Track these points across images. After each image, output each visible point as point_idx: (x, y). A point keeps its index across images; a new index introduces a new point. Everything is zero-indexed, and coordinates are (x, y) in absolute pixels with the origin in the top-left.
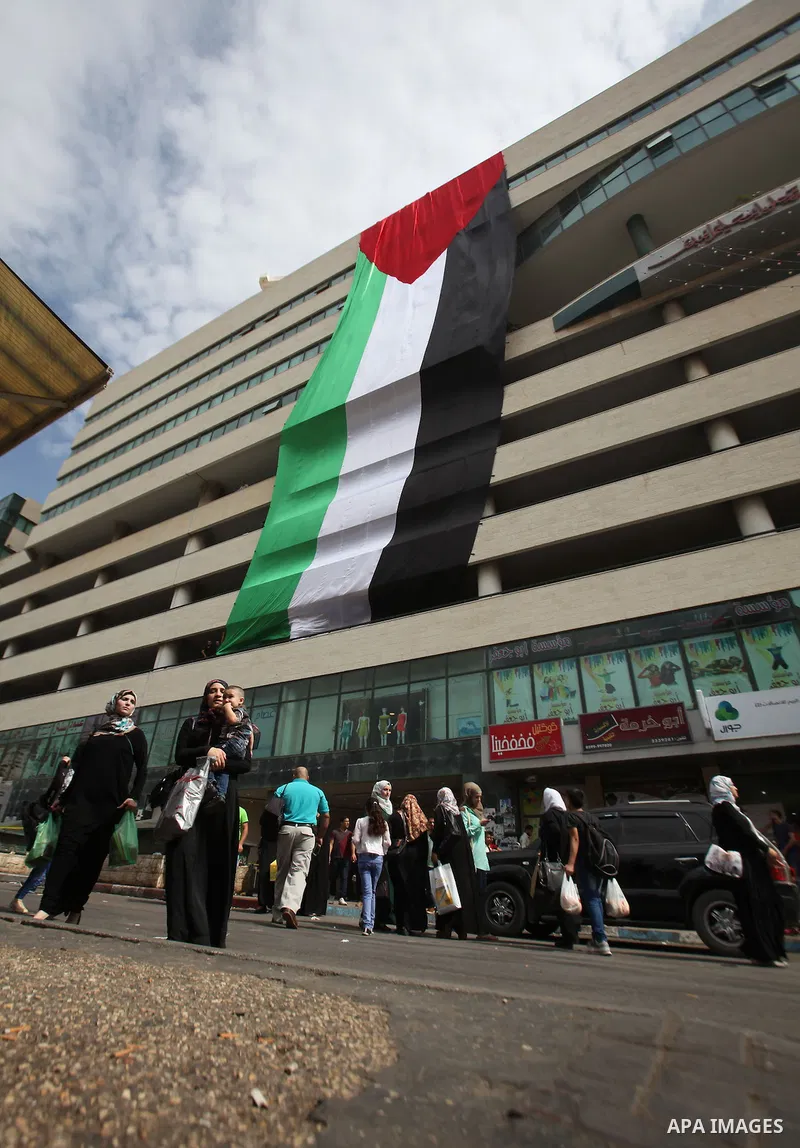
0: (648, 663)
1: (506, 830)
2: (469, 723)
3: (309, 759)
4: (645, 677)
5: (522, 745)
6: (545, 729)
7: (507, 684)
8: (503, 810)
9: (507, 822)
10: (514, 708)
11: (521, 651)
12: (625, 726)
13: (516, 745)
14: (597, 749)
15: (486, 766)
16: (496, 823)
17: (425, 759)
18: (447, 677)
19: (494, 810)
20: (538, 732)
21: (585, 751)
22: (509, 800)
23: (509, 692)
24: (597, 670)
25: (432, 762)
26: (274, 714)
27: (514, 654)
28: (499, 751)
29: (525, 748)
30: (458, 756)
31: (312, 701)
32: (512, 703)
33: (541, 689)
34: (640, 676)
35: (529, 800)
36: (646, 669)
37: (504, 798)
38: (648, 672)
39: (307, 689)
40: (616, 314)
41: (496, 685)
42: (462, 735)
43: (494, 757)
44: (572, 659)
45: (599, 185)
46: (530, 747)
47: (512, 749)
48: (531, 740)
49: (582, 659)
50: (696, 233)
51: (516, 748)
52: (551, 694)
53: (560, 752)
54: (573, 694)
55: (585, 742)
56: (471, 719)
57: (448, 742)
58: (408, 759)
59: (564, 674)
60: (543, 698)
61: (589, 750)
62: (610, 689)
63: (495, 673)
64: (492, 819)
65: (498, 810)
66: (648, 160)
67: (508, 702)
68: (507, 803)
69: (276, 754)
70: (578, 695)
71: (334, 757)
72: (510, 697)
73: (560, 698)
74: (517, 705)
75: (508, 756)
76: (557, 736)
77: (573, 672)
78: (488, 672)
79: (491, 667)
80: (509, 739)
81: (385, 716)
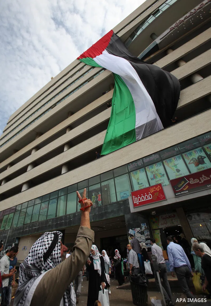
0: (191, 158)
1: (146, 237)
2: (125, 194)
3: (68, 216)
4: (192, 163)
5: (147, 198)
6: (155, 189)
7: (136, 176)
8: (143, 228)
9: (146, 234)
10: (141, 185)
11: (140, 163)
12: (192, 182)
13: (144, 198)
14: (181, 194)
15: (133, 210)
16: (141, 234)
17: (109, 210)
18: (114, 178)
19: (139, 229)
20: (152, 191)
21: (176, 196)
22: (145, 224)
23: (138, 179)
24: (170, 165)
25: (112, 211)
26: (56, 202)
27: (138, 165)
28: (137, 202)
29: (148, 199)
30: (122, 207)
31: (68, 195)
32: (140, 183)
33: (150, 175)
34: (189, 163)
35: (154, 223)
36: (191, 160)
37: (143, 223)
38: (192, 161)
39: (67, 191)
41: (133, 178)
42: (122, 199)
43: (135, 205)
44: (160, 162)
46: (150, 199)
47: (143, 200)
48: (150, 195)
49: (164, 161)
50: (173, 26)
51: (144, 200)
52: (155, 177)
53: (164, 198)
54: (163, 175)
55: (175, 192)
56: (125, 192)
57: (117, 203)
58: (103, 212)
59: (158, 168)
60: (152, 179)
61: (178, 195)
62: (178, 171)
63: (131, 173)
64: (140, 233)
65: (141, 229)
66: (153, 17)
67: (138, 183)
68: (145, 225)
69: (57, 216)
70: (165, 175)
71: (77, 214)
72: (139, 181)
73: (159, 178)
74: (142, 183)
75: (141, 204)
76: (162, 192)
77: (162, 167)
78: (129, 173)
79: (130, 171)
80: (141, 196)
81: (94, 196)
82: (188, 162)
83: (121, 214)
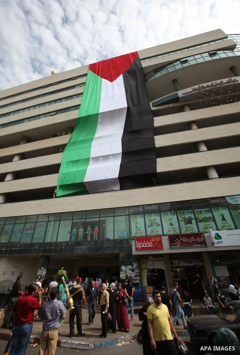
0: (183, 217)
1: (136, 274)
2: (122, 234)
3: (59, 244)
4: (183, 221)
5: (148, 245)
6: (156, 239)
7: (136, 220)
8: (135, 267)
9: (136, 271)
10: (138, 229)
11: (141, 209)
12: (184, 240)
13: (145, 245)
14: (175, 248)
15: (134, 252)
16: (132, 271)
17: (106, 246)
18: (114, 216)
19: (131, 266)
20: (153, 241)
21: (171, 248)
23: (136, 223)
24: (167, 218)
25: (108, 247)
26: (46, 225)
27: (138, 210)
28: (139, 247)
29: (149, 246)
30: (118, 246)
31: (61, 221)
32: (138, 227)
33: (148, 223)
34: (181, 221)
35: (143, 263)
36: (183, 218)
37: (135, 262)
38: (183, 220)
39: (60, 216)
40: (171, 105)
41: (132, 220)
42: (119, 238)
43: (137, 249)
44: (158, 213)
45: (166, 68)
46: (150, 246)
47: (144, 246)
48: (151, 243)
49: (162, 213)
50: (196, 87)
51: (146, 246)
52: (151, 225)
53: (162, 248)
54: (159, 225)
55: (171, 245)
56: (123, 232)
57: (114, 240)
58: (99, 246)
59: (156, 218)
60: (149, 226)
61: (172, 248)
62: (171, 224)
63: (131, 216)
64: (131, 270)
65: (133, 267)
66: (181, 64)
67: (136, 227)
68: (136, 264)
69: (45, 241)
70: (160, 226)
71: (70, 244)
72: (137, 225)
73: (155, 227)
74: (139, 228)
75: (143, 249)
76: (160, 242)
77: (159, 218)
78: (129, 215)
79: (130, 214)
80: (143, 242)
81: (89, 229)
82: (180, 219)
83: (117, 252)
